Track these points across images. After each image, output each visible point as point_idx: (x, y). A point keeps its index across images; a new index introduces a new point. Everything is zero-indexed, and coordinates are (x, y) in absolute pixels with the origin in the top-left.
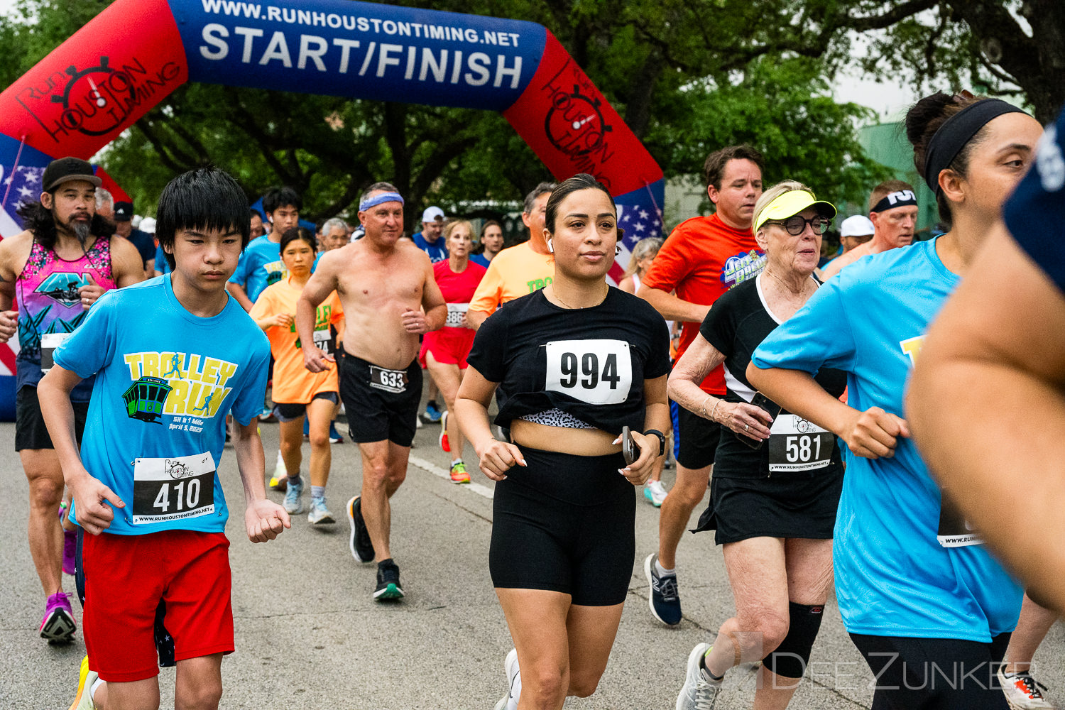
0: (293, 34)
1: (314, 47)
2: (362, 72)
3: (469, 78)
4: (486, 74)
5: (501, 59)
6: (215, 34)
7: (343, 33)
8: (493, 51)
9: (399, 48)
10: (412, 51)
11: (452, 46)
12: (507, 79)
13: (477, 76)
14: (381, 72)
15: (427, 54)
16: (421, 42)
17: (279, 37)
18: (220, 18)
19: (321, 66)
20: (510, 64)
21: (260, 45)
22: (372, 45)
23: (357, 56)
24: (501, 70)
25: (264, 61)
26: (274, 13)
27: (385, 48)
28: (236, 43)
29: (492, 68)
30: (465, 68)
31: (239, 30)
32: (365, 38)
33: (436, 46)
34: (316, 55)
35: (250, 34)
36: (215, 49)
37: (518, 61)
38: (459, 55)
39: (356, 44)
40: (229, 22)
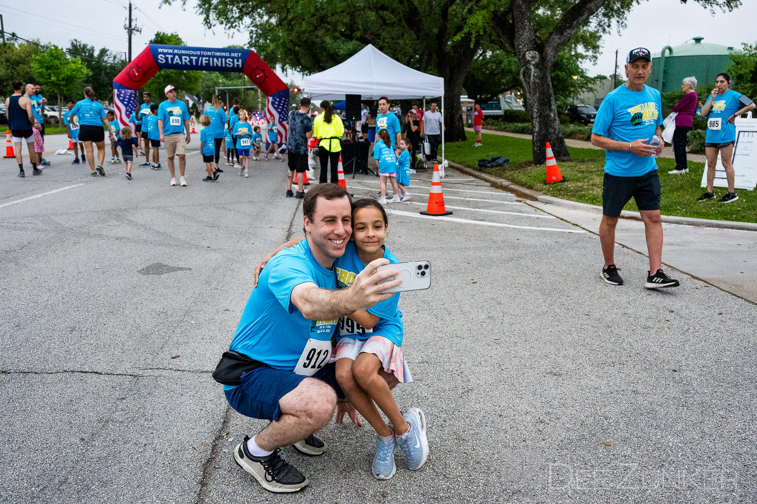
0: (180, 56)
1: (186, 59)
2: (199, 64)
3: (227, 65)
4: (232, 64)
5: (235, 60)
6: (161, 57)
7: (193, 55)
8: (233, 58)
9: (207, 58)
10: (211, 59)
11: (222, 57)
12: (238, 65)
13: (230, 65)
14: (204, 64)
15: (215, 60)
16: (213, 57)
17: (177, 57)
18: (163, 53)
19: (188, 64)
20: (238, 61)
21: (172, 59)
22: (201, 58)
23: (197, 61)
24: (236, 63)
25: (174, 63)
26: (176, 51)
27: (204, 59)
28: (167, 59)
29: (233, 62)
30: (226, 63)
31: (167, 56)
32: (198, 56)
33: (218, 57)
34: (187, 61)
35: (170, 57)
36: (162, 61)
37: (240, 60)
38: (223, 59)
39: (196, 58)
40: (165, 54)
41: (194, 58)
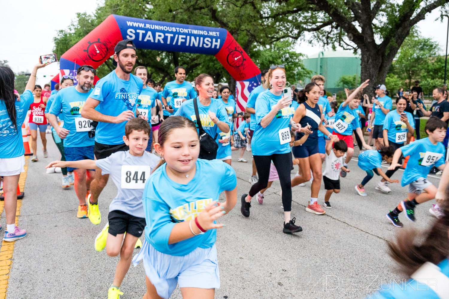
0: (154, 32)
1: (160, 36)
2: (174, 43)
3: (205, 45)
4: (210, 44)
5: (214, 40)
6: (131, 32)
7: (168, 32)
8: (212, 37)
9: (184, 37)
10: (188, 37)
11: (200, 36)
12: (216, 46)
13: (207, 45)
14: (179, 44)
15: (193, 38)
16: (191, 35)
17: (149, 33)
18: (132, 27)
19: (162, 42)
20: (216, 41)
21: (144, 36)
22: (177, 36)
23: (172, 39)
24: (214, 43)
25: (145, 40)
26: (148, 26)
27: (180, 36)
28: (137, 35)
30: (204, 43)
31: (138, 31)
32: (175, 33)
33: (195, 36)
34: (161, 39)
35: (141, 32)
36: (131, 37)
37: (219, 40)
38: (202, 39)
39: (172, 35)
40: (135, 28)
41: (169, 36)
